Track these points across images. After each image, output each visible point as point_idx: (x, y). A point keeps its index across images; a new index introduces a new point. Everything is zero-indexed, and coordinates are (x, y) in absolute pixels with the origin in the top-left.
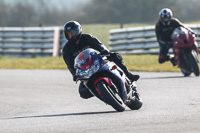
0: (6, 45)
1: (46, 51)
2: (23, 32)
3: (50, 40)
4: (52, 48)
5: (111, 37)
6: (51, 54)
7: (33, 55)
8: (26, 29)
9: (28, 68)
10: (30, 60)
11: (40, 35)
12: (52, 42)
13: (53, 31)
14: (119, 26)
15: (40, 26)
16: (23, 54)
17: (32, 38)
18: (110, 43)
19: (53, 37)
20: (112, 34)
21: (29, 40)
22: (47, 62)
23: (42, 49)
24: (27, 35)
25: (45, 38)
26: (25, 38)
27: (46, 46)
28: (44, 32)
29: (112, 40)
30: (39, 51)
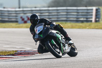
0: (69, 16)
1: (89, 19)
2: (77, 10)
4: (92, 18)
6: (91, 21)
7: (82, 22)
8: (79, 8)
9: (79, 28)
10: (81, 24)
11: (86, 11)
12: (92, 15)
13: (92, 9)
15: (86, 6)
16: (77, 21)
17: (82, 13)
19: (92, 12)
21: (80, 14)
22: (89, 25)
23: (87, 18)
24: (79, 11)
25: (88, 13)
26: (78, 13)
27: (89, 17)
28: (88, 10)
30: (85, 19)
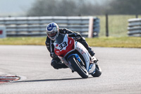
2: (68, 20)
3: (86, 26)
4: (88, 32)
5: (129, 24)
6: (87, 36)
8: (70, 18)
11: (79, 22)
12: (88, 27)
13: (88, 20)
14: (135, 16)
15: (80, 16)
17: (74, 24)
18: (129, 28)
19: (88, 24)
20: (130, 22)
21: (72, 26)
23: (81, 32)
24: (70, 22)
25: (83, 25)
26: (69, 24)
27: (83, 30)
28: (82, 20)
29: (130, 26)
